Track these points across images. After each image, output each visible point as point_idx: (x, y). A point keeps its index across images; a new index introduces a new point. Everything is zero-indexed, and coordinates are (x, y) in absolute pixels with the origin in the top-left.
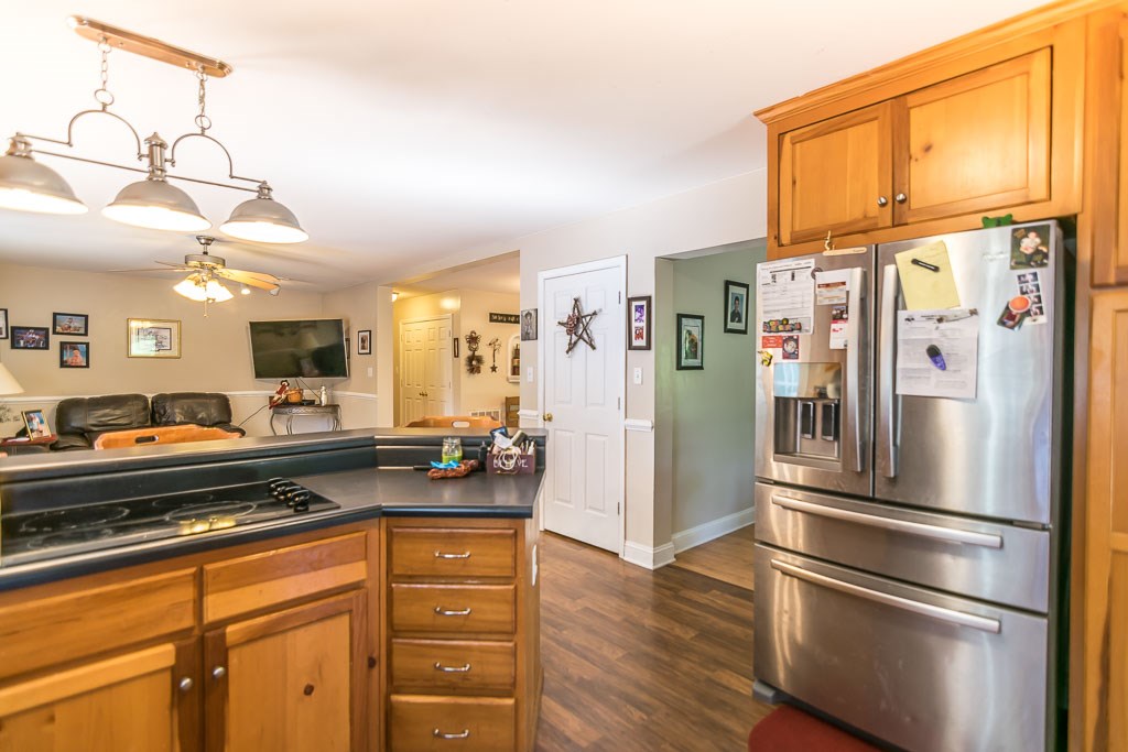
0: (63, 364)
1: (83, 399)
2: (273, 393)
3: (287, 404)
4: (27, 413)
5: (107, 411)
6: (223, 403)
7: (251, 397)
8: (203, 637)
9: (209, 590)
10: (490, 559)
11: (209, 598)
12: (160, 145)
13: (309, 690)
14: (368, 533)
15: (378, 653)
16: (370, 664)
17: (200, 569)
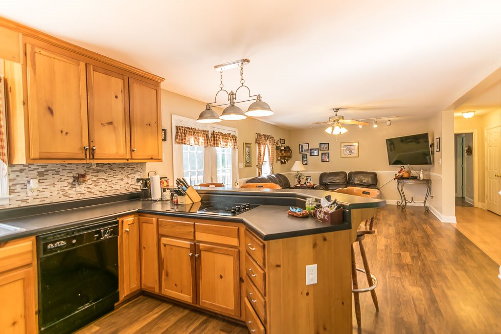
0: (323, 161)
1: (326, 173)
2: (397, 172)
3: (402, 178)
4: (306, 177)
5: (332, 177)
6: (375, 176)
7: (387, 174)
8: (195, 244)
9: (196, 230)
10: (258, 256)
11: (196, 233)
12: (232, 94)
13: (221, 277)
14: (239, 228)
15: (244, 278)
16: (241, 280)
17: (194, 223)
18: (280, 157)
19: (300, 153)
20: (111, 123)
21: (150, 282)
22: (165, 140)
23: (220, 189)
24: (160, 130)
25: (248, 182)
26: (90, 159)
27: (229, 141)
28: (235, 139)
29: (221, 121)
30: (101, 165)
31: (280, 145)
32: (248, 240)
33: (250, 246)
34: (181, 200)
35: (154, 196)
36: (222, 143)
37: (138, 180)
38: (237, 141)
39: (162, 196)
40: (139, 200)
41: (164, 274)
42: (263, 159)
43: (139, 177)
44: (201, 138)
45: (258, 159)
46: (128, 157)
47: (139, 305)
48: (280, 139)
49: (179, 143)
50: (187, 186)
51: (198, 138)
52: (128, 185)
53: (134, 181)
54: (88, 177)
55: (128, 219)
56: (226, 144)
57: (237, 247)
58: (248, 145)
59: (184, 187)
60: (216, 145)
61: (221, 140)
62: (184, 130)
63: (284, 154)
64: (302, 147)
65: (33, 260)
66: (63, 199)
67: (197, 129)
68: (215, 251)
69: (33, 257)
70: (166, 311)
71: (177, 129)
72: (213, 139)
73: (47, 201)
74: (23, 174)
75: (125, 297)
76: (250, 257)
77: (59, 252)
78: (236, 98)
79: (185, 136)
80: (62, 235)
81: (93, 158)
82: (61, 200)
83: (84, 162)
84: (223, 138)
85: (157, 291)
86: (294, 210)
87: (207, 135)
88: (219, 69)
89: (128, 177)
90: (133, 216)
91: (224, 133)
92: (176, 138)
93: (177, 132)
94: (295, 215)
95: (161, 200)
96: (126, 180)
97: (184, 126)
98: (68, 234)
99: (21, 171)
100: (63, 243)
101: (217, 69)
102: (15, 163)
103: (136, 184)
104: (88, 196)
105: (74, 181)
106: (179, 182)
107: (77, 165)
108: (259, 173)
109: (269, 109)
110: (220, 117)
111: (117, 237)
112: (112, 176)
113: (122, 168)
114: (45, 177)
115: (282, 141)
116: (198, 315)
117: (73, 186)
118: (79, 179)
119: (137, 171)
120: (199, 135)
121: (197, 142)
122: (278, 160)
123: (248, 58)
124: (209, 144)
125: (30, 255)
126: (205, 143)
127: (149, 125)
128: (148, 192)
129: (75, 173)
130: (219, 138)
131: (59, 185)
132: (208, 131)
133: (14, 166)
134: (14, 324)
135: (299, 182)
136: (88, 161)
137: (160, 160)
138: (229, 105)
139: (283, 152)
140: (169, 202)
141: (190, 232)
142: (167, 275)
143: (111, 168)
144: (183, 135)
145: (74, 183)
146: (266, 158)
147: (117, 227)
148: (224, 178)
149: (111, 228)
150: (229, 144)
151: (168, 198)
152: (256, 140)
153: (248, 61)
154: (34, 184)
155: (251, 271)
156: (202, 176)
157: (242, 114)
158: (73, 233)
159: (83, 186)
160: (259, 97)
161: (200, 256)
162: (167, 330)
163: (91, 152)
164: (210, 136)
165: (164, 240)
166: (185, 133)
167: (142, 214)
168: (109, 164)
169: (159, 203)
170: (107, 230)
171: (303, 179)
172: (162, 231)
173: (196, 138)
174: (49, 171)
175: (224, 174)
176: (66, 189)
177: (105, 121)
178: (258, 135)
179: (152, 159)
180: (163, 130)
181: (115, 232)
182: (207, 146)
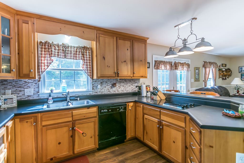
8: (160, 121)
9: (161, 114)
10: (197, 136)
11: (161, 115)
12: (185, 40)
13: (174, 142)
14: (185, 117)
15: (188, 147)
16: (186, 147)
17: (160, 110)
18: (222, 75)
19: (239, 72)
20: (125, 61)
21: (140, 135)
22: (149, 67)
23: (177, 93)
24: (146, 63)
25: (196, 90)
26: (117, 77)
27: (185, 67)
28: (188, 65)
29: (178, 56)
30: (121, 79)
31: (222, 68)
32: (191, 125)
33: (192, 129)
34: (155, 97)
35: (143, 95)
36: (180, 68)
37: (137, 87)
38: (190, 67)
39: (147, 95)
40: (137, 96)
41: (145, 132)
42: (208, 77)
43: (137, 85)
44: (168, 66)
45: (204, 77)
46: (132, 76)
47: (134, 144)
48: (222, 64)
49: (156, 69)
50: (158, 91)
51: (166, 66)
52: (132, 89)
53: (135, 87)
54: (117, 84)
55: (131, 104)
56: (182, 68)
57: (184, 127)
58: (198, 69)
59: (156, 91)
60: (176, 69)
61: (180, 66)
62: (159, 62)
63: (225, 74)
64: (241, 68)
65: (97, 115)
66: (109, 93)
67: (166, 61)
68: (171, 127)
69: (97, 114)
70: (146, 151)
71: (155, 62)
72: (175, 66)
73: (103, 93)
74: (96, 82)
75: (129, 138)
76: (192, 136)
77: (105, 114)
78: (187, 42)
79: (159, 65)
80: (106, 107)
81: (118, 77)
82: (108, 93)
83: (115, 78)
84: (181, 65)
85: (142, 139)
86: (228, 112)
87: (171, 64)
88: (177, 27)
89: (132, 85)
90: (133, 103)
91: (181, 62)
92: (155, 67)
93: (155, 64)
94: (229, 115)
95: (146, 97)
96: (131, 86)
97: (159, 60)
98: (108, 107)
99: (96, 81)
100: (106, 110)
101: (176, 28)
102: (94, 78)
103: (136, 88)
104: (117, 92)
105: (112, 86)
106: (154, 88)
107: (113, 80)
108: (205, 85)
109: (210, 45)
110: (177, 54)
111: (126, 111)
112: (126, 84)
113: (130, 81)
114: (103, 84)
115: (224, 65)
116: (161, 158)
117: (112, 88)
118: (114, 85)
119: (136, 83)
120: (167, 64)
121: (165, 68)
122: (220, 77)
123: (196, 17)
124: (172, 69)
125: (96, 113)
126: (170, 68)
127: (141, 61)
128: (140, 92)
129: (112, 83)
130: (178, 65)
131: (107, 87)
132: (172, 62)
133: (94, 79)
134: (91, 137)
135: (238, 92)
136: (116, 78)
137: (146, 77)
138: (183, 47)
139: (224, 72)
140: (150, 98)
141: (158, 114)
142: (147, 133)
143: (125, 81)
144: (158, 65)
145: (112, 87)
146: (211, 76)
147: (126, 107)
148: (181, 87)
149: (123, 107)
150: (184, 68)
151: (149, 96)
152: (203, 65)
153: (196, 19)
154: (99, 86)
155: (192, 144)
156: (168, 86)
157: (191, 51)
158: (110, 107)
159: (115, 88)
160: (203, 39)
161: (163, 128)
162: (145, 160)
163: (117, 74)
164: (173, 64)
165: (146, 116)
166: (159, 64)
167: (136, 102)
168: (125, 79)
169: (145, 98)
170: (122, 108)
171: (241, 90)
172: (145, 112)
173: (165, 66)
174: (104, 82)
175: (181, 85)
176: (109, 89)
177: (123, 61)
178: (205, 62)
179: (142, 77)
180: (148, 63)
181: (125, 109)
182: (171, 70)
